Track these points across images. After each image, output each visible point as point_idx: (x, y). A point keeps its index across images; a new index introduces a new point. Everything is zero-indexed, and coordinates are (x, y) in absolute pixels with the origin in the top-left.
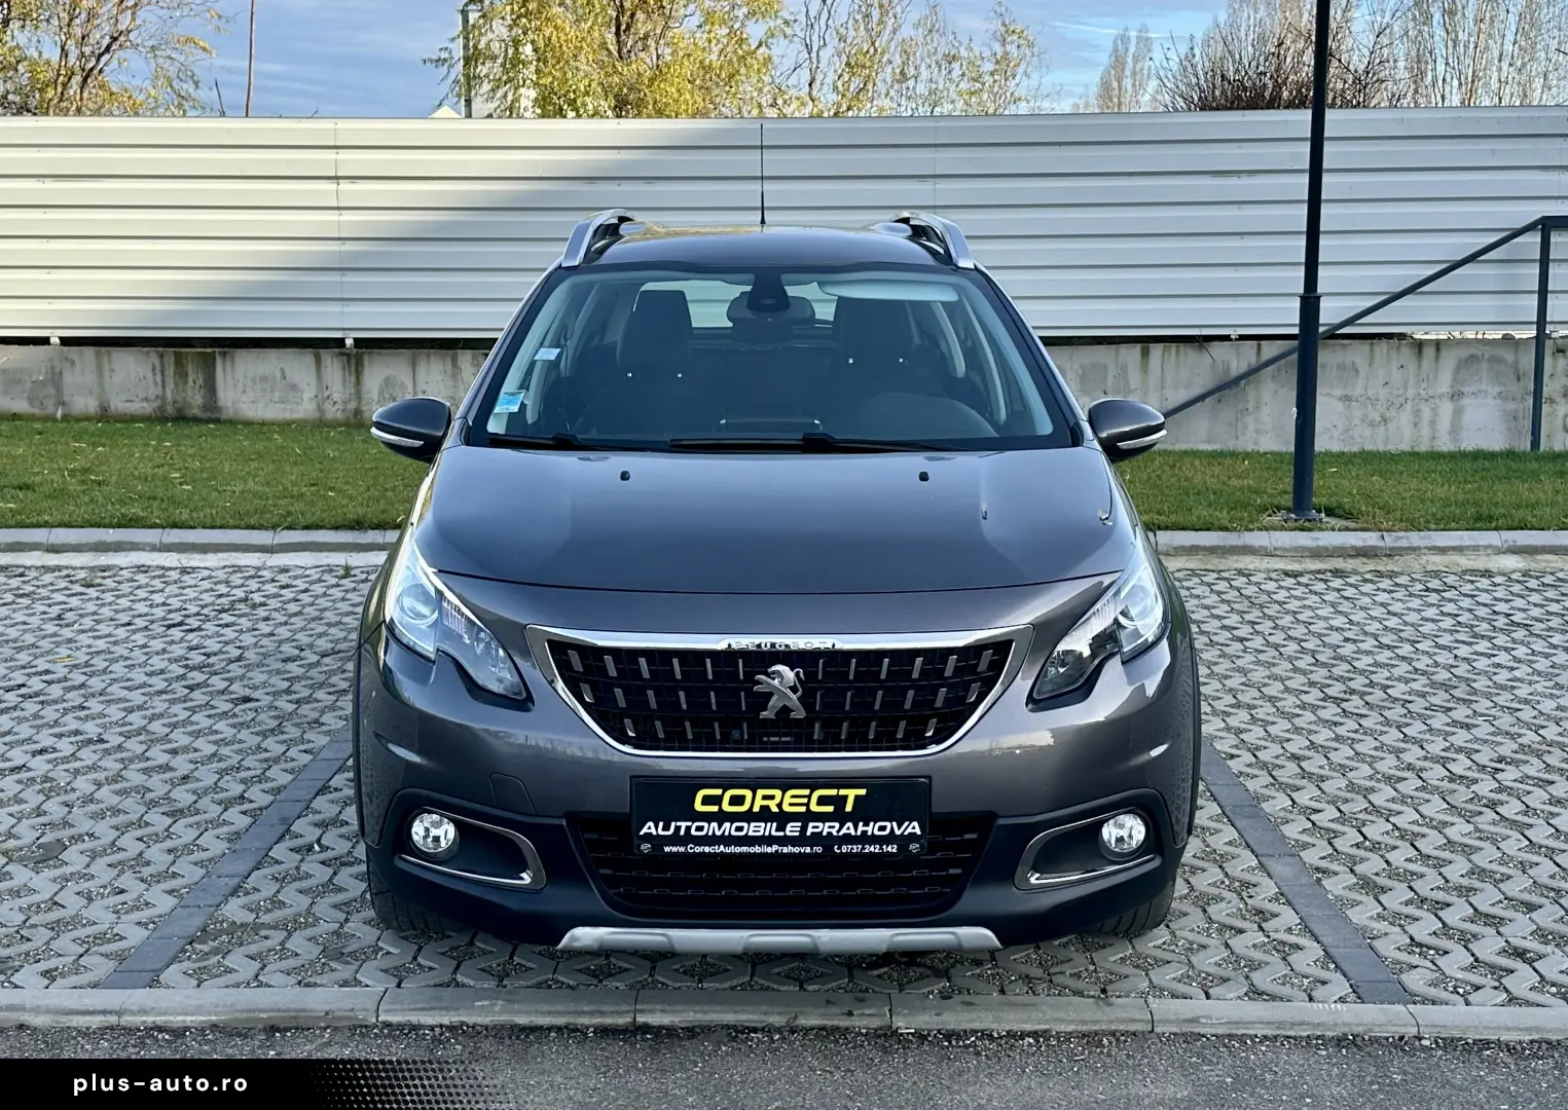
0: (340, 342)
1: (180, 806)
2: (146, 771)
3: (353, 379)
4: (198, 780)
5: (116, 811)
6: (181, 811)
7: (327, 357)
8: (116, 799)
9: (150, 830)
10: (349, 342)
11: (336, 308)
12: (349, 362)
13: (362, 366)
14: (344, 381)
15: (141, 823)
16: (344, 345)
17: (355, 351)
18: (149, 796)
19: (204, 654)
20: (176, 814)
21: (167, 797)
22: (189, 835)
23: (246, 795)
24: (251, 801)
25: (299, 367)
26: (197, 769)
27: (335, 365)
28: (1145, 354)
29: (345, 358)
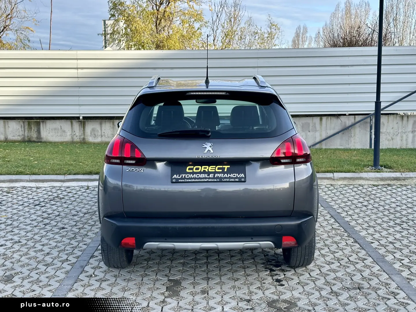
0: (78, 118)
1: (48, 262)
2: (35, 251)
3: (82, 129)
4: (52, 254)
5: (28, 265)
6: (49, 264)
7: (75, 122)
8: (27, 261)
9: (40, 271)
10: (81, 118)
11: (77, 107)
12: (81, 124)
13: (85, 125)
14: (80, 129)
15: (36, 268)
16: (80, 119)
17: (83, 120)
18: (38, 259)
19: (48, 214)
20: (47, 265)
21: (43, 260)
22: (52, 272)
23: (68, 259)
24: (70, 261)
25: (66, 125)
26: (51, 250)
27: (77, 124)
28: (321, 120)
29: (80, 123)
